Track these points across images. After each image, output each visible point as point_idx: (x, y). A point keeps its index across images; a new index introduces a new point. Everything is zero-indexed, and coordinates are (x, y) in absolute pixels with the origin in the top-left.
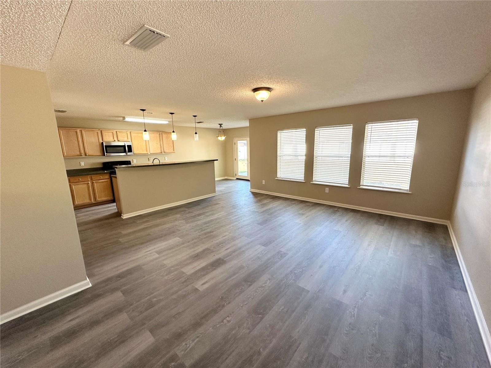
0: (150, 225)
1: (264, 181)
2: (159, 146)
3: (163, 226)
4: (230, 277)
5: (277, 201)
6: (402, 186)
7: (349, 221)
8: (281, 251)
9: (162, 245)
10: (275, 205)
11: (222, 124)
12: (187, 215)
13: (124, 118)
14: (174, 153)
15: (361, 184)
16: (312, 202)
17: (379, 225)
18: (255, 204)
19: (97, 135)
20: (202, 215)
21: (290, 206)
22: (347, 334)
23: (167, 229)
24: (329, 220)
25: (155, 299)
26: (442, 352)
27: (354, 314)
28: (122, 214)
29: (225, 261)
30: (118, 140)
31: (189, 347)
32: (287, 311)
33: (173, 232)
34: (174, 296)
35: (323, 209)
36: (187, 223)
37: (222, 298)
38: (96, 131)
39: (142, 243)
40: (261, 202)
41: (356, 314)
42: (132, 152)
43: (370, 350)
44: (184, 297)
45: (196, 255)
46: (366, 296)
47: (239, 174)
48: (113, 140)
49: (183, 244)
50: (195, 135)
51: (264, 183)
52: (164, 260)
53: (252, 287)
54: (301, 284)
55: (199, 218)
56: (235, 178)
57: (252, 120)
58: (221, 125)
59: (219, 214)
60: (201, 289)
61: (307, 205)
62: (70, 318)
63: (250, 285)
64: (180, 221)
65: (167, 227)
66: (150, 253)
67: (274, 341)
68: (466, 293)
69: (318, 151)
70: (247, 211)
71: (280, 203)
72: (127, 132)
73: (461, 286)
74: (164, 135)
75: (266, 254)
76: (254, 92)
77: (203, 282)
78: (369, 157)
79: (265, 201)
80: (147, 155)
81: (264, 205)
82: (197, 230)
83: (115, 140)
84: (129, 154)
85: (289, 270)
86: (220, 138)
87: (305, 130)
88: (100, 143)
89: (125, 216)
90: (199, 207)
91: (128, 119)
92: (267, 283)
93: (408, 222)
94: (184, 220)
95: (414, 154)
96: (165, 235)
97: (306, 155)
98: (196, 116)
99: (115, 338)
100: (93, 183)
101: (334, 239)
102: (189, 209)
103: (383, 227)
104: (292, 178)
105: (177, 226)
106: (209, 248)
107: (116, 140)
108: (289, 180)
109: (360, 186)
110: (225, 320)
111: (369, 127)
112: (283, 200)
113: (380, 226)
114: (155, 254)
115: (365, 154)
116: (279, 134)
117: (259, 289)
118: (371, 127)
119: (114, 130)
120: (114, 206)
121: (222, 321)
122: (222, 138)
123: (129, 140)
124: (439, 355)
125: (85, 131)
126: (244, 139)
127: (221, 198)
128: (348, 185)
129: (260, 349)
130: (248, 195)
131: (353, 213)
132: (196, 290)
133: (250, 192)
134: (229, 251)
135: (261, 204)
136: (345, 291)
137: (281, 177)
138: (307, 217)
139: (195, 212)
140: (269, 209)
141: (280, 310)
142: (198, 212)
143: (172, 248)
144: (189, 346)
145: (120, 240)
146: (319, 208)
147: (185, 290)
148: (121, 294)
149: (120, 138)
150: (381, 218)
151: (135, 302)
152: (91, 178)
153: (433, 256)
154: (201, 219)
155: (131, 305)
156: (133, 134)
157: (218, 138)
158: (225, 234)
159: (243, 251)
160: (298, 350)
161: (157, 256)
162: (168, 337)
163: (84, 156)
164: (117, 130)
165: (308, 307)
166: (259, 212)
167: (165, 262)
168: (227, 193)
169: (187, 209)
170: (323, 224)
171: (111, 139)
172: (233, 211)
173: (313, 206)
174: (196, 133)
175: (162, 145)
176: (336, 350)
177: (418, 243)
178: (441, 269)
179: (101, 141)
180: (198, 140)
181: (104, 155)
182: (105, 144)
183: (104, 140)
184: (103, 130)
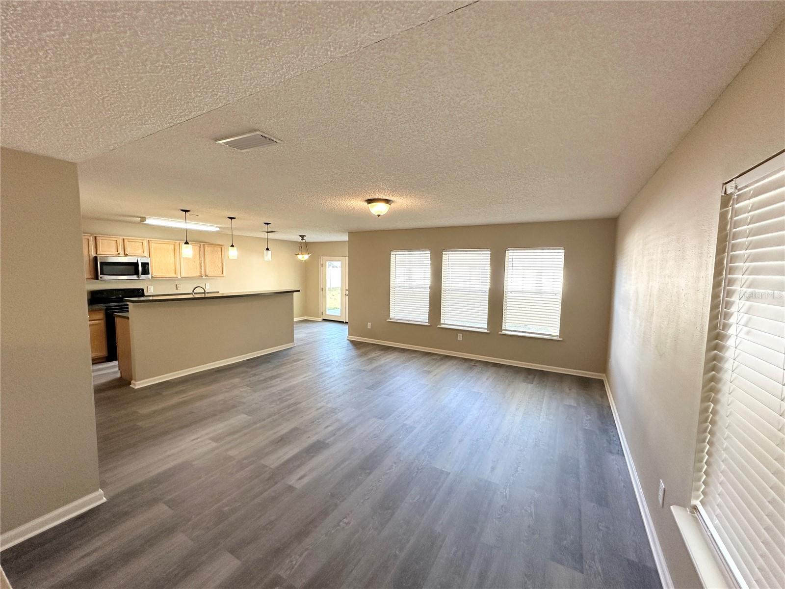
0: (189, 397)
1: (369, 324)
2: (198, 266)
3: (213, 398)
4: (338, 465)
5: (390, 354)
6: (552, 331)
7: (491, 380)
8: (406, 425)
9: (220, 427)
10: (387, 360)
11: (305, 236)
12: (251, 379)
13: (143, 219)
14: (223, 277)
15: (503, 328)
16: (439, 355)
17: (527, 382)
18: (359, 359)
19: (87, 242)
20: (277, 378)
21: (410, 361)
22: (499, 518)
23: (222, 402)
24: (466, 379)
25: (226, 508)
26: (600, 524)
27: (506, 494)
28: (132, 382)
29: (328, 444)
30: (126, 253)
31: (295, 564)
32: (424, 501)
33: (234, 406)
34: (258, 500)
35: (456, 364)
36: (255, 391)
37: (332, 495)
38: (86, 237)
39: (182, 428)
40: (367, 356)
41: (508, 493)
42: (149, 274)
43: (527, 533)
44: (273, 499)
45: (280, 438)
46: (517, 471)
47: (327, 313)
48: (117, 253)
49: (255, 423)
50: (265, 251)
51: (369, 327)
52: (227, 450)
53: (371, 477)
54: (438, 466)
55: (273, 382)
56: (320, 319)
57: (353, 234)
58: (303, 237)
59: (305, 375)
60: (299, 485)
61: (434, 359)
62: (80, 553)
63: (369, 474)
64: (242, 388)
65: (221, 398)
66: (202, 441)
67: (413, 540)
68: (623, 458)
69: (447, 282)
70: (347, 370)
71: (395, 357)
72: (142, 240)
73: (618, 450)
74: (208, 249)
75: (385, 429)
76: (368, 204)
77: (299, 476)
78: (511, 292)
79: (373, 355)
80: (175, 280)
81: (372, 360)
82: (273, 402)
83: (119, 254)
84: (143, 277)
85: (421, 447)
86: (300, 257)
87: (430, 252)
88: (91, 258)
89: (139, 384)
90: (270, 366)
91: (150, 221)
92: (392, 468)
93: (561, 377)
94: (248, 386)
95: (562, 290)
96: (221, 412)
97: (430, 288)
98: (269, 224)
99: (175, 569)
101: (474, 404)
102: (254, 369)
103: (532, 385)
104: (412, 319)
105: (237, 396)
106: (297, 427)
107: (122, 254)
108: (408, 322)
109: (502, 332)
110: (341, 523)
111: (510, 254)
112: (399, 352)
113: (529, 384)
114: (210, 443)
115: (507, 289)
116: (392, 257)
117: (383, 477)
118: (512, 254)
119: (120, 237)
120: (114, 367)
121: (339, 525)
122: (304, 257)
123: (146, 254)
124: (598, 525)
126: (337, 258)
127: (304, 350)
128: (488, 329)
129: (395, 552)
130: (346, 345)
131: (496, 368)
132: (291, 488)
133: (348, 341)
134: (330, 429)
135: (367, 358)
136: (493, 469)
137: (396, 318)
138: (435, 375)
139: (264, 374)
140: (381, 366)
141: (415, 501)
142: (269, 374)
143: (237, 432)
144: (296, 562)
145: (140, 424)
146: (450, 363)
147: (273, 489)
148: (166, 508)
149: (128, 251)
150: (530, 374)
151: (193, 517)
153: (589, 417)
154: (277, 385)
155: (189, 520)
156: (152, 245)
157: (298, 256)
158: (320, 405)
159: (352, 428)
160: (444, 545)
161: (214, 445)
162: (261, 556)
164: (124, 238)
165: (450, 491)
166: (366, 371)
167: (231, 453)
168: (311, 343)
169: (249, 370)
170: (458, 384)
171: (112, 252)
172: (327, 369)
173: (441, 359)
174: (268, 249)
175: (202, 265)
176: (489, 537)
177: (572, 403)
178: (598, 432)
179: (93, 254)
180: (270, 259)
181: (96, 278)
182: (100, 259)
183: (98, 253)
184: (99, 237)
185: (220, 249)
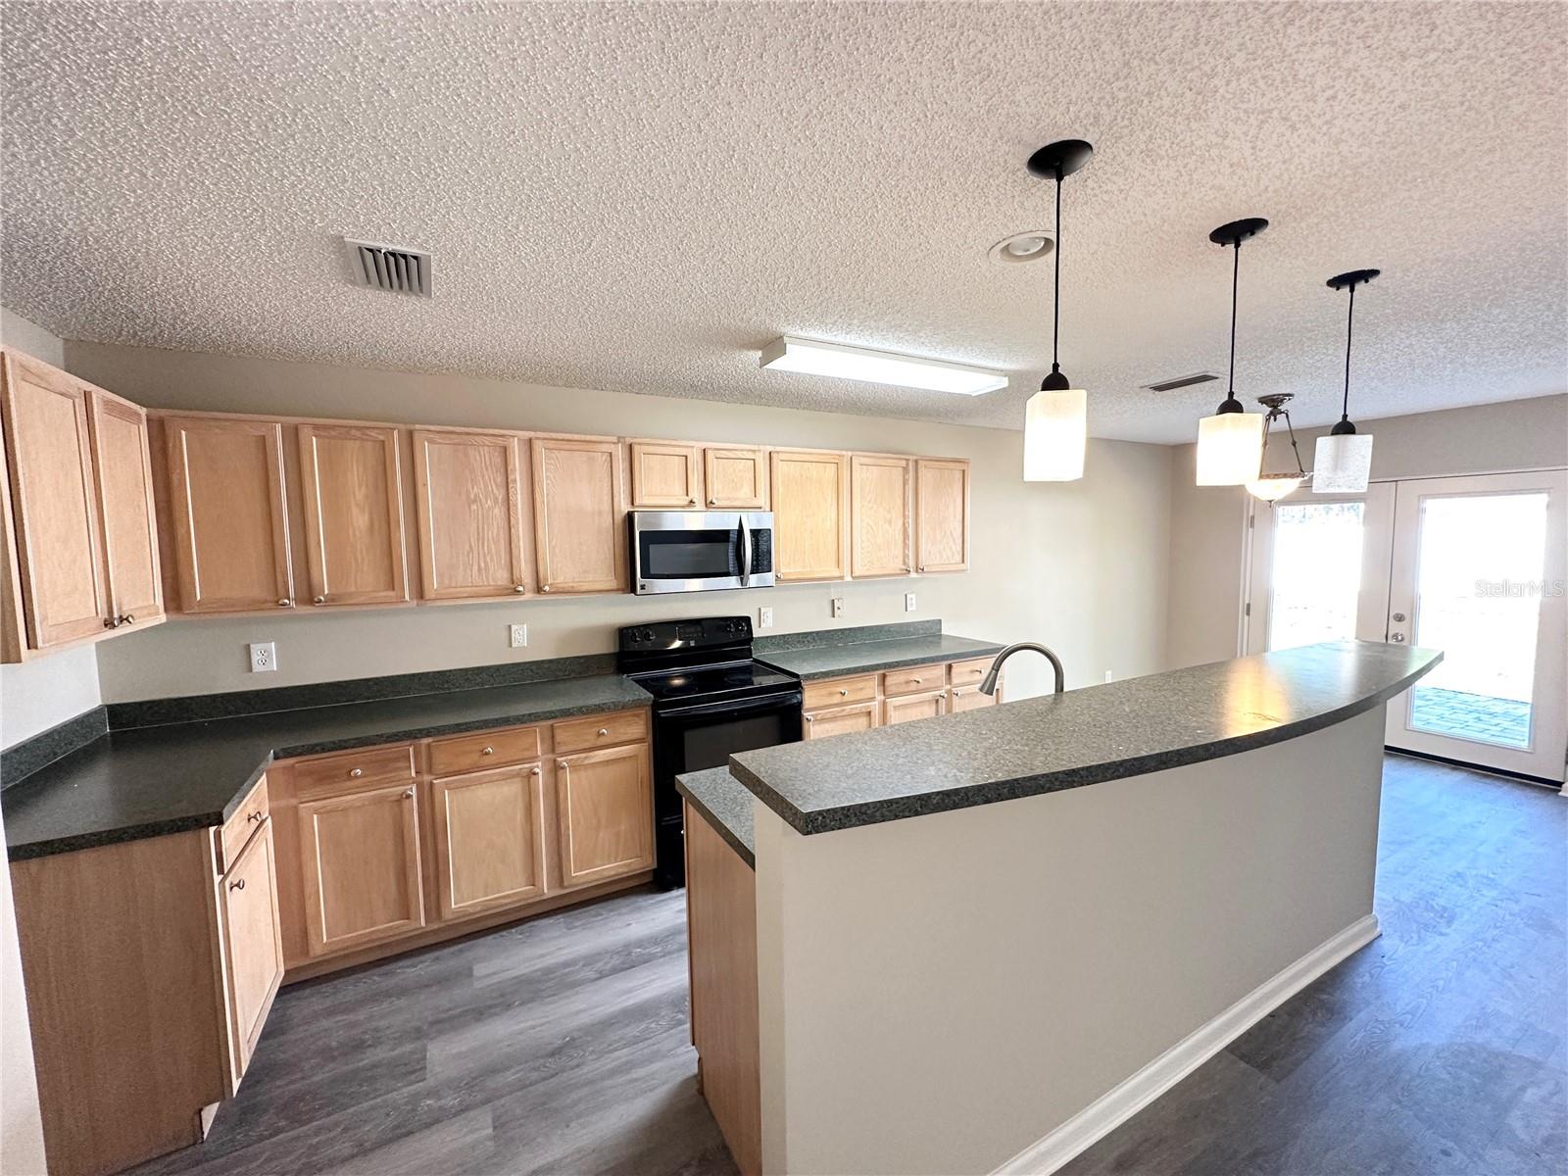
2: (899, 538)
11: (1289, 397)
19: (607, 465)
30: (710, 496)
38: (606, 448)
42: (769, 570)
48: (685, 501)
72: (754, 451)
74: (926, 476)
80: (832, 586)
83: (691, 502)
84: (753, 580)
88: (619, 520)
100: (556, 769)
107: (700, 505)
119: (695, 443)
123: (763, 500)
125: (551, 444)
149: (715, 491)
152: (548, 735)
156: (780, 468)
163: (528, 596)
164: (707, 445)
171: (674, 496)
179: (625, 508)
181: (632, 588)
182: (641, 524)
183: (637, 502)
184: (639, 444)
185: (959, 475)
